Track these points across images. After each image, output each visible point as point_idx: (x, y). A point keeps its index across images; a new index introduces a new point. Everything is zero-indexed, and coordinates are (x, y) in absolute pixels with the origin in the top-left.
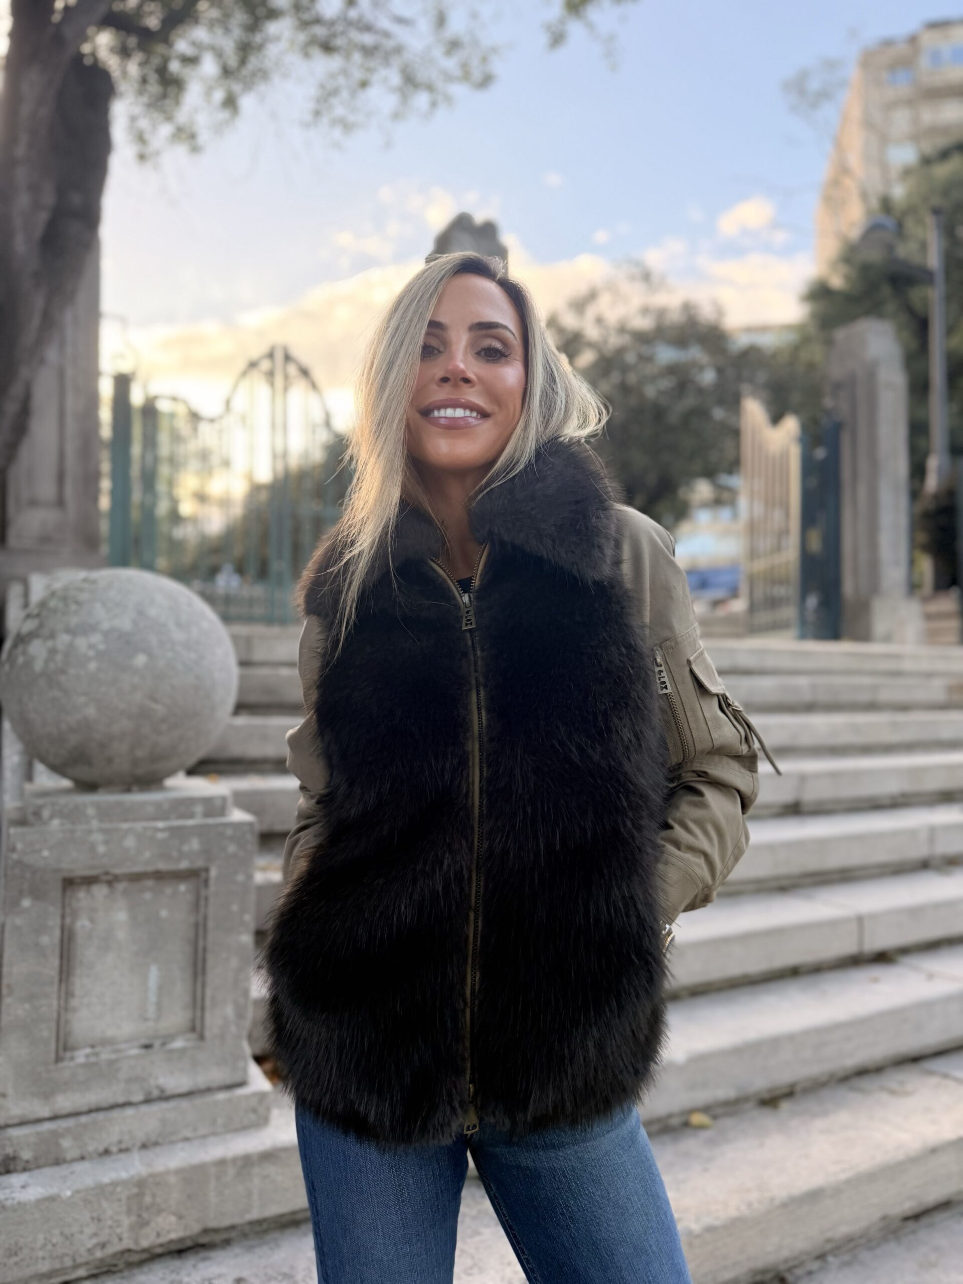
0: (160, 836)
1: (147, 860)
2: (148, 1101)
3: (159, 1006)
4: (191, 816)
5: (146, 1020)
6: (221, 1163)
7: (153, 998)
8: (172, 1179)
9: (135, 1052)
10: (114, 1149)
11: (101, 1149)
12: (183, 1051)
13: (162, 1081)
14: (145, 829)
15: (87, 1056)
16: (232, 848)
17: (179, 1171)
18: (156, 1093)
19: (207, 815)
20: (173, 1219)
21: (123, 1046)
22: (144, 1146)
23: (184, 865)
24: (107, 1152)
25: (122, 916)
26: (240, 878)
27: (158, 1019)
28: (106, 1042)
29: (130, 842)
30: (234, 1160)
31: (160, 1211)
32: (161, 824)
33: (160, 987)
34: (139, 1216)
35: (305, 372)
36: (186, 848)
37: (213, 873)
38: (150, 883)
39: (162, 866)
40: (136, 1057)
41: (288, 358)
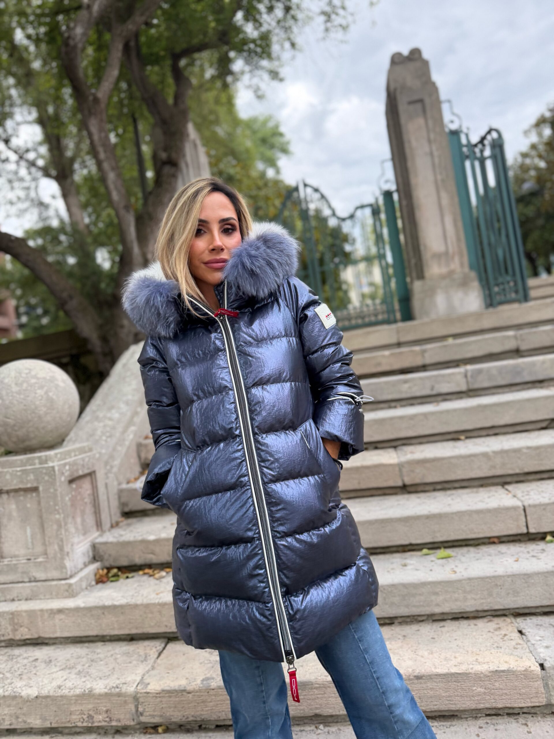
0: (19, 473)
1: (15, 484)
2: (30, 581)
3: (32, 543)
4: (34, 464)
5: (29, 549)
6: (42, 610)
7: (30, 540)
8: (24, 614)
9: (25, 561)
10: (16, 599)
11: (12, 598)
12: (41, 563)
13: (34, 574)
14: (13, 471)
15: (8, 561)
16: (46, 478)
17: (26, 611)
18: (33, 579)
19: (40, 463)
20: (26, 630)
21: (21, 559)
22: (26, 600)
23: (29, 486)
24: (13, 600)
25: (14, 507)
26: (52, 490)
27: (33, 549)
28: (15, 556)
29: (8, 477)
30: (47, 610)
31: (21, 626)
32: (19, 469)
33: (32, 536)
34: (14, 627)
35: (316, 191)
36: (29, 478)
37: (41, 489)
38: (22, 493)
39: (21, 486)
40: (24, 563)
41: (305, 186)
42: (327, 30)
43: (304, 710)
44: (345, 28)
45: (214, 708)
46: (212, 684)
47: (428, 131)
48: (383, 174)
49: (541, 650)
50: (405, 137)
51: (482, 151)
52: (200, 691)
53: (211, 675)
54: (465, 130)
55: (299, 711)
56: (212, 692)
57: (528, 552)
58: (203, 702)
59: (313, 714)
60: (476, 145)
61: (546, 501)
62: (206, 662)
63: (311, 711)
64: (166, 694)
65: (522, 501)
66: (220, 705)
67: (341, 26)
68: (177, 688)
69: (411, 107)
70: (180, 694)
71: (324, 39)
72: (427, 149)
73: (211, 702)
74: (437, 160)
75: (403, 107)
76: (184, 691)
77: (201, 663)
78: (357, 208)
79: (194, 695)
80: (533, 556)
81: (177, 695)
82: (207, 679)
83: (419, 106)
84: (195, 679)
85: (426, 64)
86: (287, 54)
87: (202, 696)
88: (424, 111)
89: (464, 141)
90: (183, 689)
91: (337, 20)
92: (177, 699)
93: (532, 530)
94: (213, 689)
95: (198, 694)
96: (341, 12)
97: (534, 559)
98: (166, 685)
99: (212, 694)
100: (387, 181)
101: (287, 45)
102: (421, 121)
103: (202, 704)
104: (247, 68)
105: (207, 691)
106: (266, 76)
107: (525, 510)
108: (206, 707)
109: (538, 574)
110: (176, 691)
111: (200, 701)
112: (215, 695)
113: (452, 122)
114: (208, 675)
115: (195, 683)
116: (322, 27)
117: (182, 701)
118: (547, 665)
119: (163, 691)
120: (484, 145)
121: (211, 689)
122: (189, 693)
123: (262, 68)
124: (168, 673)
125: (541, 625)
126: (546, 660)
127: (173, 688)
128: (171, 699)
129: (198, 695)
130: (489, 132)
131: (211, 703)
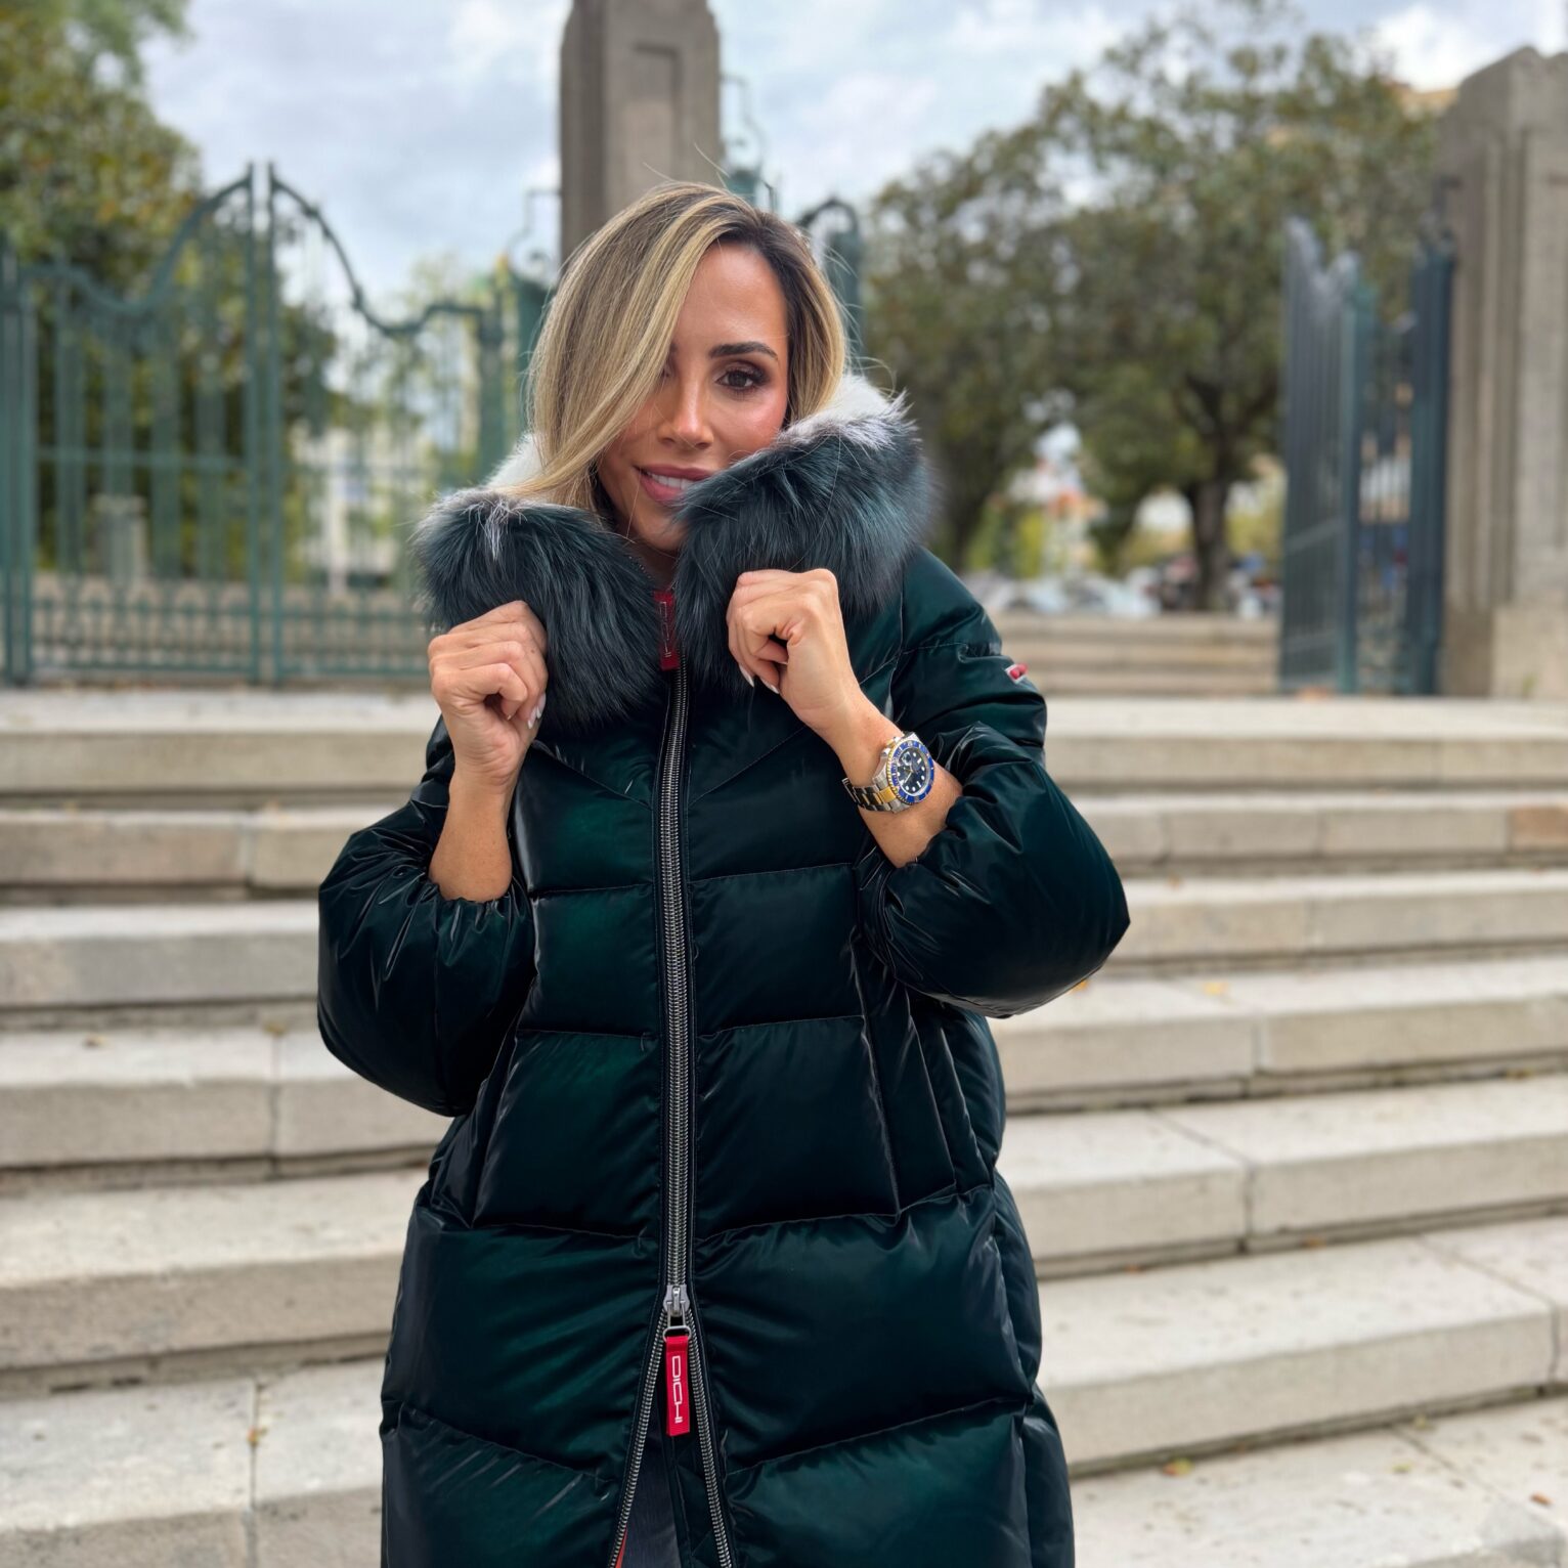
35: (311, 213)
41: (276, 186)
47: (679, 147)
48: (527, 232)
50: (614, 143)
54: (768, 176)
69: (644, 63)
75: (618, 52)
78: (432, 310)
83: (662, 66)
88: (676, 84)
100: (536, 256)
102: (659, 111)
113: (741, 143)
130: (829, 204)
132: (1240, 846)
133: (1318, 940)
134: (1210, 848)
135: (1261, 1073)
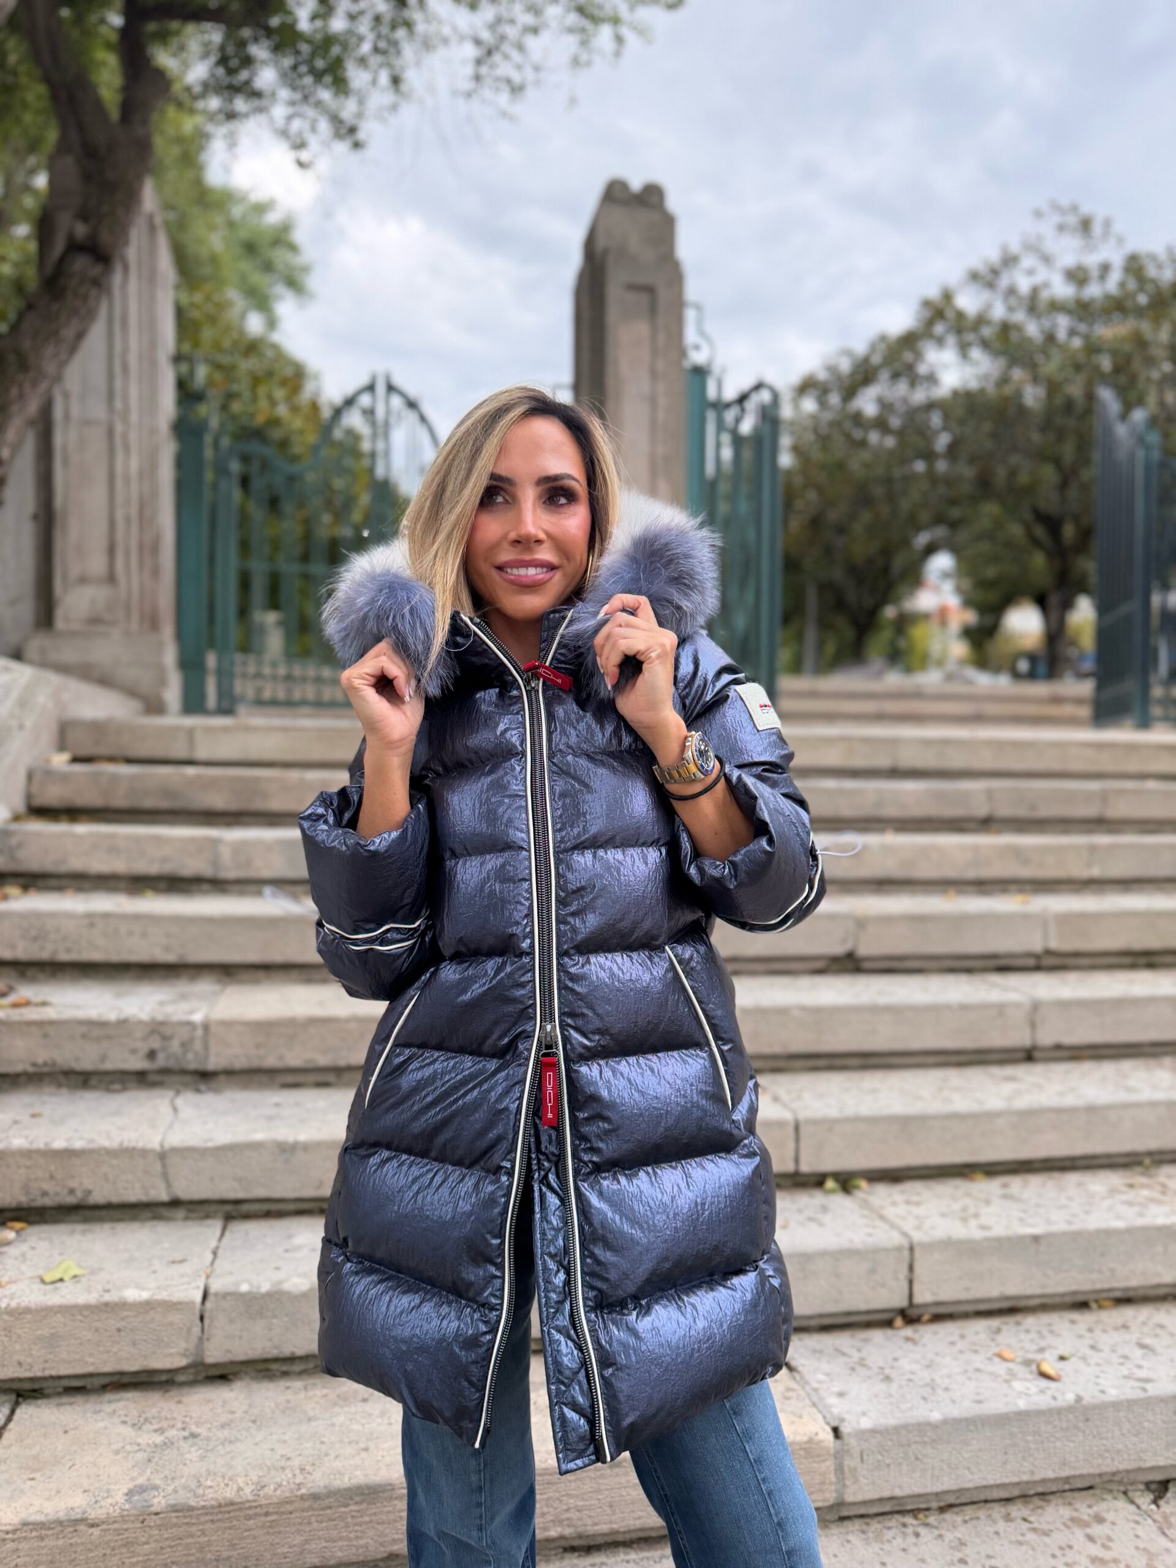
35: (412, 405)
41: (391, 388)
42: (478, 78)
43: (366, 1546)
44: (516, 90)
45: (152, 1557)
46: (155, 1501)
47: (655, 352)
49: (832, 1400)
50: (611, 351)
51: (738, 420)
52: (123, 1518)
53: (148, 1480)
54: (716, 369)
55: (354, 1550)
56: (152, 1521)
57: (800, 1211)
58: (127, 1544)
59: (385, 1555)
60: (728, 406)
61: (833, 1112)
62: (128, 1448)
63: (382, 1549)
64: (31, 1531)
65: (794, 1111)
66: (169, 1550)
67: (509, 81)
68: (62, 1515)
69: (632, 297)
70: (71, 1529)
71: (469, 95)
72: (645, 386)
73: (147, 1543)
74: (661, 416)
75: (615, 290)
76: (83, 1520)
77: (117, 1452)
79: (106, 1530)
80: (811, 1219)
81: (62, 1531)
82: (142, 1489)
83: (643, 298)
84: (108, 1491)
85: (669, 221)
86: (380, 97)
87: (126, 1530)
88: (653, 310)
89: (711, 392)
90: (79, 1516)
91: (505, 69)
92: (60, 1542)
93: (805, 1168)
94: (157, 1514)
95: (116, 1526)
96: (515, 55)
97: (813, 1226)
98: (32, 1510)
99: (152, 1524)
101: (384, 78)
102: (641, 328)
103: (124, 1550)
104: (284, 94)
105: (141, 1518)
106: (324, 125)
107: (797, 1128)
108: (134, 1554)
109: (824, 1254)
110: (60, 1523)
111: (120, 1543)
112: (159, 1527)
113: (697, 347)
114: (141, 1481)
115: (110, 1501)
116: (469, 70)
117: (71, 1545)
118: (845, 1429)
119: (25, 1524)
120: (743, 410)
121: (149, 1514)
122: (92, 1526)
123: (318, 104)
124: (33, 1479)
125: (821, 1352)
126: (843, 1420)
127: (50, 1517)
128: (43, 1544)
129: (115, 1530)
130: (759, 387)
131: (146, 1547)
132: (1044, 812)
133: (1096, 872)
134: (1022, 812)
135: (1049, 952)
